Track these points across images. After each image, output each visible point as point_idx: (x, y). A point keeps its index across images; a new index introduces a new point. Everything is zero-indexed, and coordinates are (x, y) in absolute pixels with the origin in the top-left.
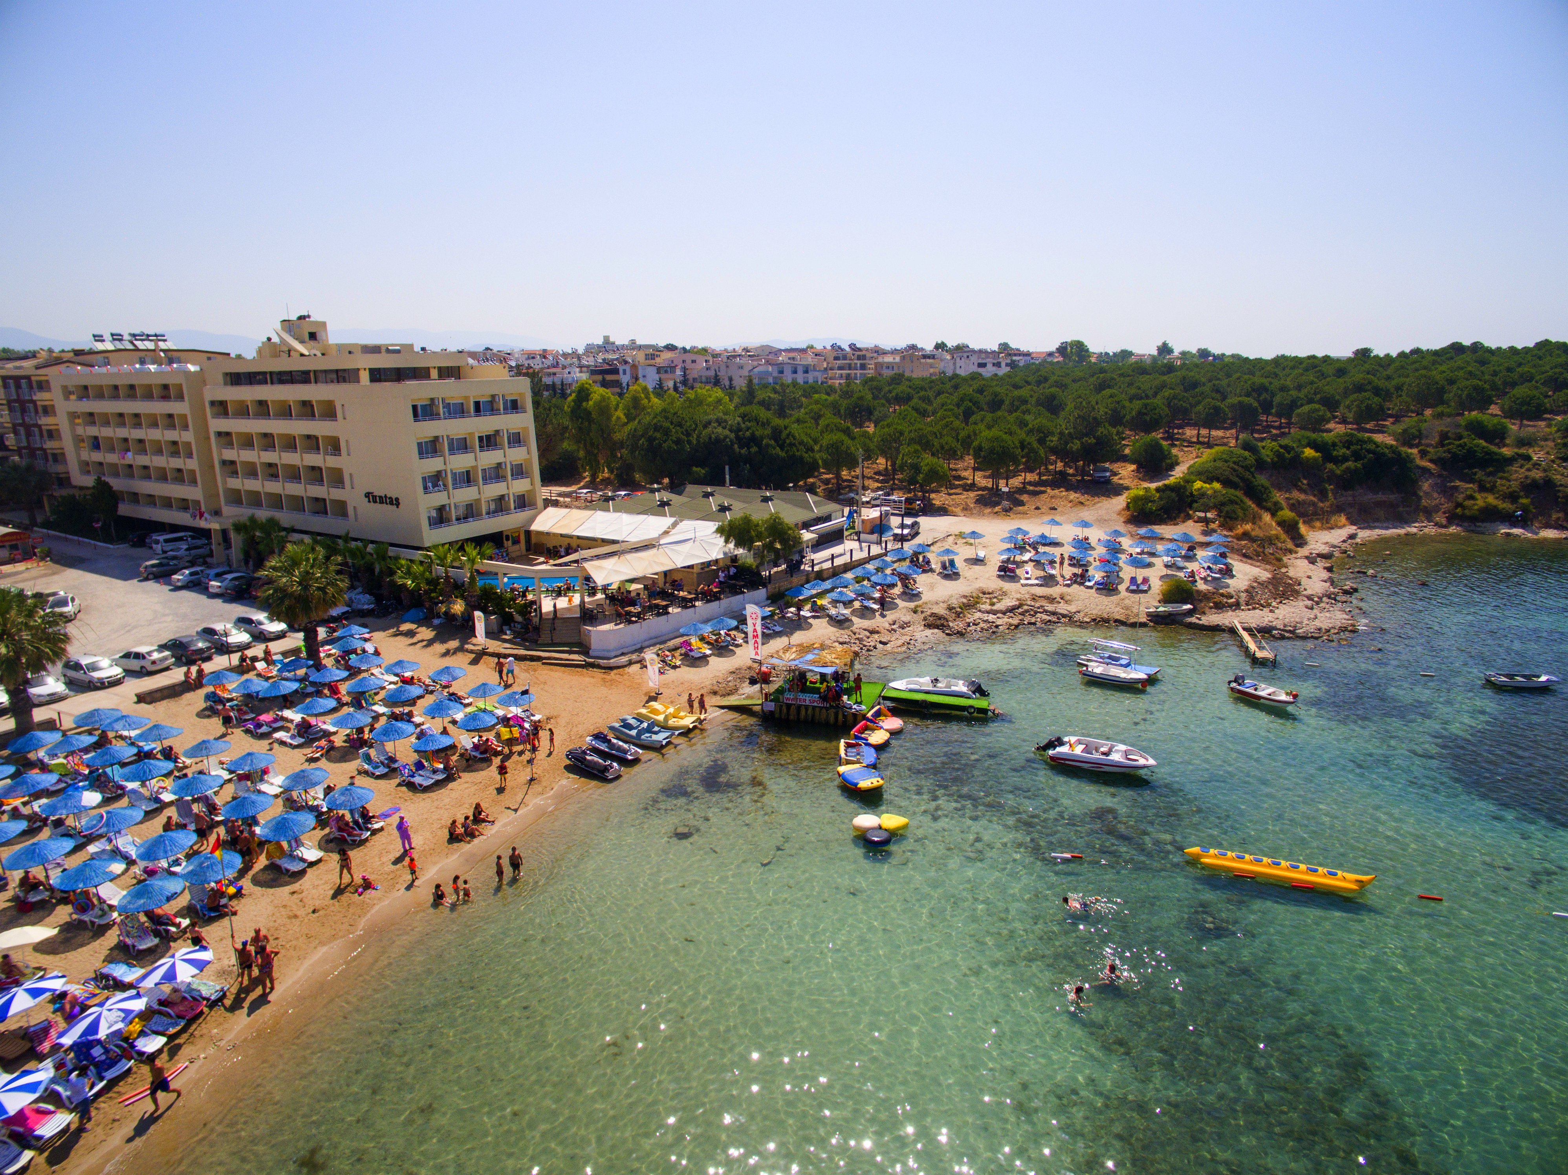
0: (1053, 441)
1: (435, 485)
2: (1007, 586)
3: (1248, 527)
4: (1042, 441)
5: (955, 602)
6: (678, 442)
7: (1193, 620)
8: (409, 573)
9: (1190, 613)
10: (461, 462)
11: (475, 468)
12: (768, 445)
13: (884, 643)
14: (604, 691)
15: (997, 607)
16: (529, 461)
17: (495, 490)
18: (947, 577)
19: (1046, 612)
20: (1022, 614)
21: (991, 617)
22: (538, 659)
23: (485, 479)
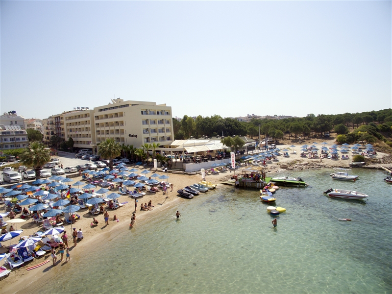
0: (312, 126)
1: (146, 132)
2: (304, 159)
3: (378, 144)
4: (309, 126)
5: (289, 162)
6: (210, 126)
7: (365, 166)
8: (138, 152)
9: (364, 164)
10: (153, 126)
11: (157, 128)
12: (233, 127)
13: (269, 171)
14: (189, 179)
15: (302, 163)
16: (171, 128)
17: (162, 135)
18: (286, 157)
19: (317, 165)
20: (310, 165)
21: (300, 166)
22: (171, 172)
23: (159, 132)
